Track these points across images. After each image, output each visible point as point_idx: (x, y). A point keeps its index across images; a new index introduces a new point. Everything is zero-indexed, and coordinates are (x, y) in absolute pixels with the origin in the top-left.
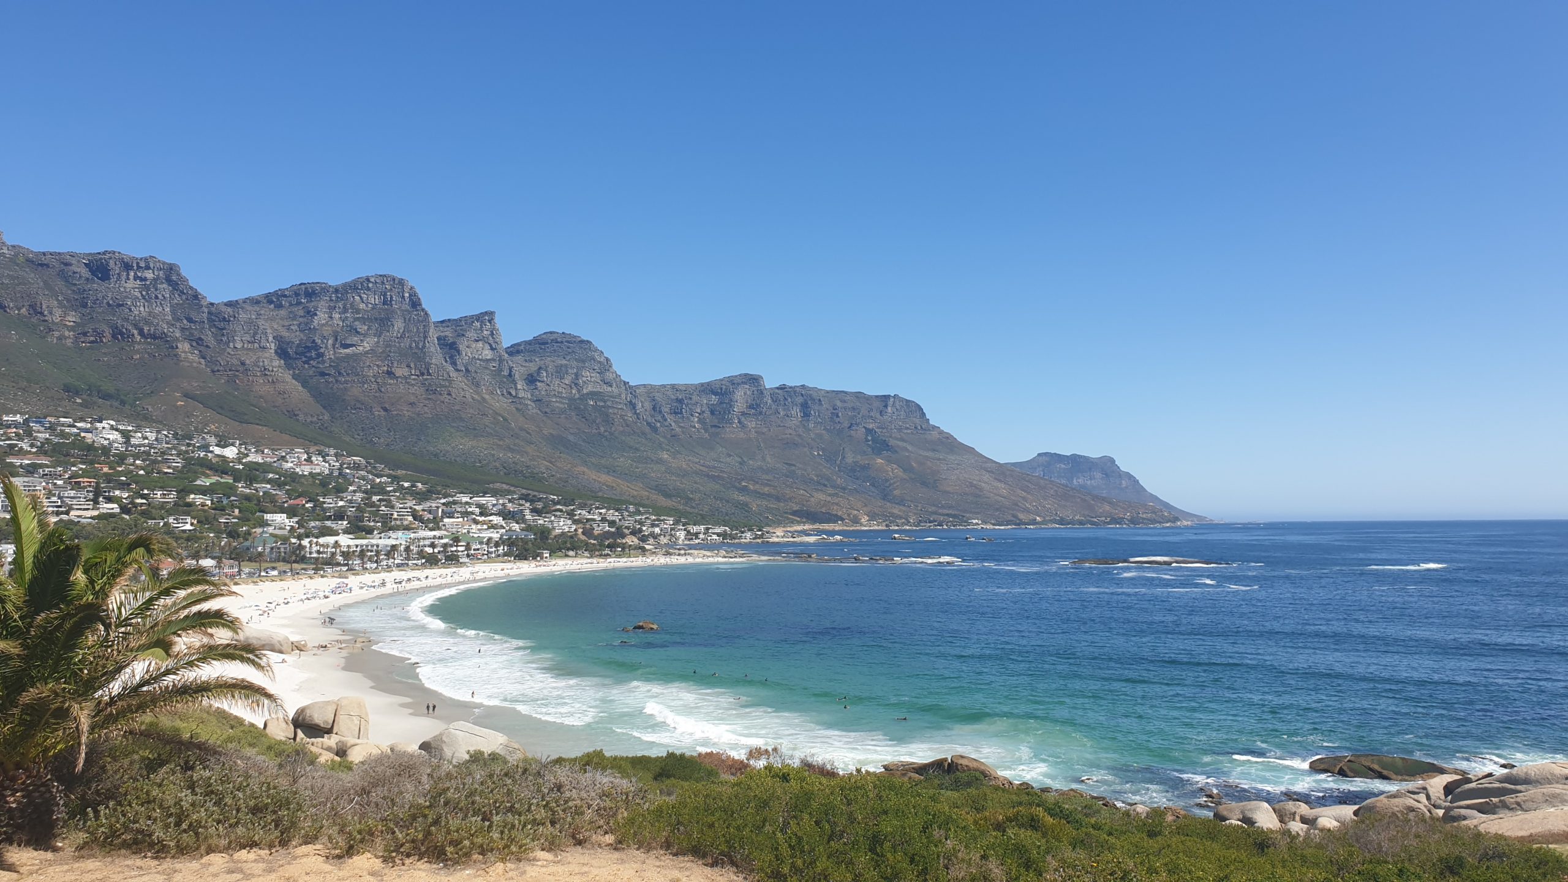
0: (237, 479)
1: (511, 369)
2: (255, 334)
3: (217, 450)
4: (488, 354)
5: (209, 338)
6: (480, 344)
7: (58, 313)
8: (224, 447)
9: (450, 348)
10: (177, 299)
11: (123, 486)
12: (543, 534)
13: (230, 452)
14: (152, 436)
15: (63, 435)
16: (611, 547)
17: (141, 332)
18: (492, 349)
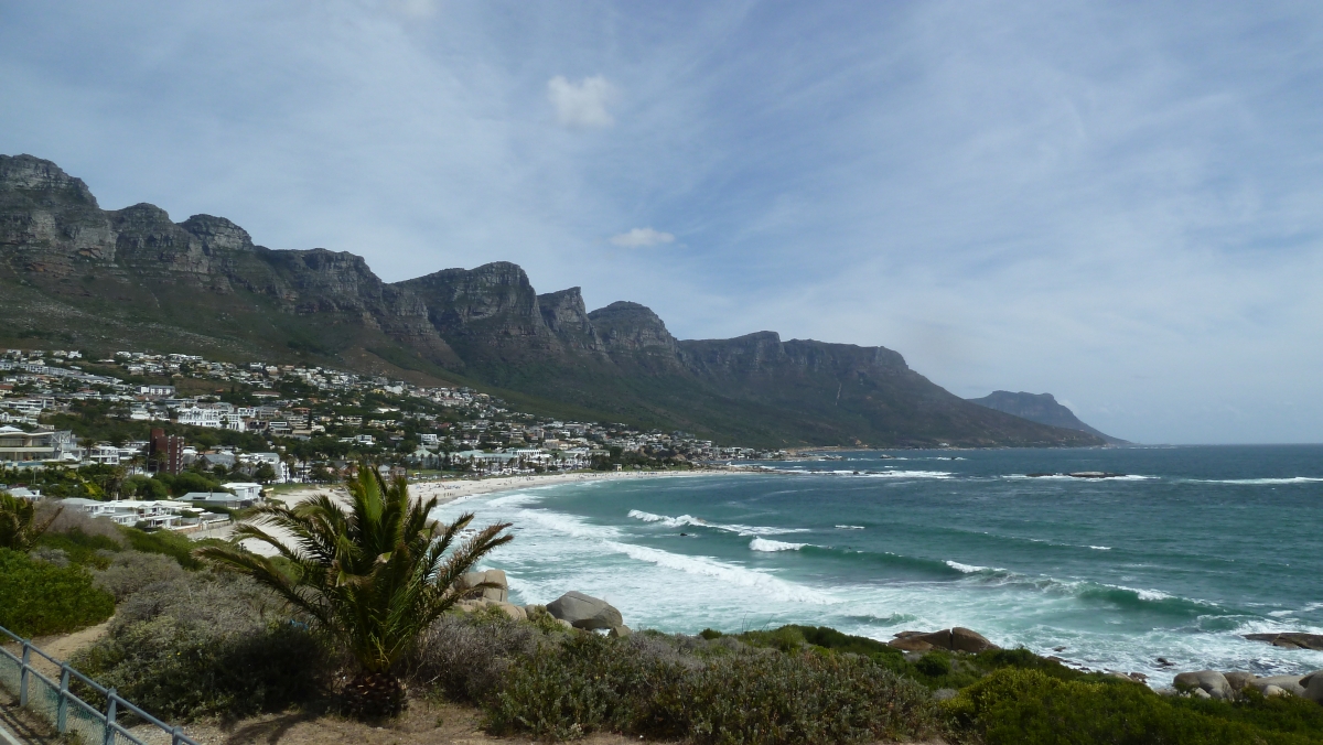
0: (402, 410)
1: (591, 329)
2: (414, 305)
3: (389, 388)
4: (575, 319)
5: (383, 308)
6: (570, 312)
7: (285, 292)
8: (393, 386)
9: (548, 314)
10: (362, 281)
11: (327, 414)
12: (616, 452)
13: (398, 390)
14: (345, 378)
15: (288, 377)
16: (667, 462)
17: (338, 305)
18: (578, 315)
